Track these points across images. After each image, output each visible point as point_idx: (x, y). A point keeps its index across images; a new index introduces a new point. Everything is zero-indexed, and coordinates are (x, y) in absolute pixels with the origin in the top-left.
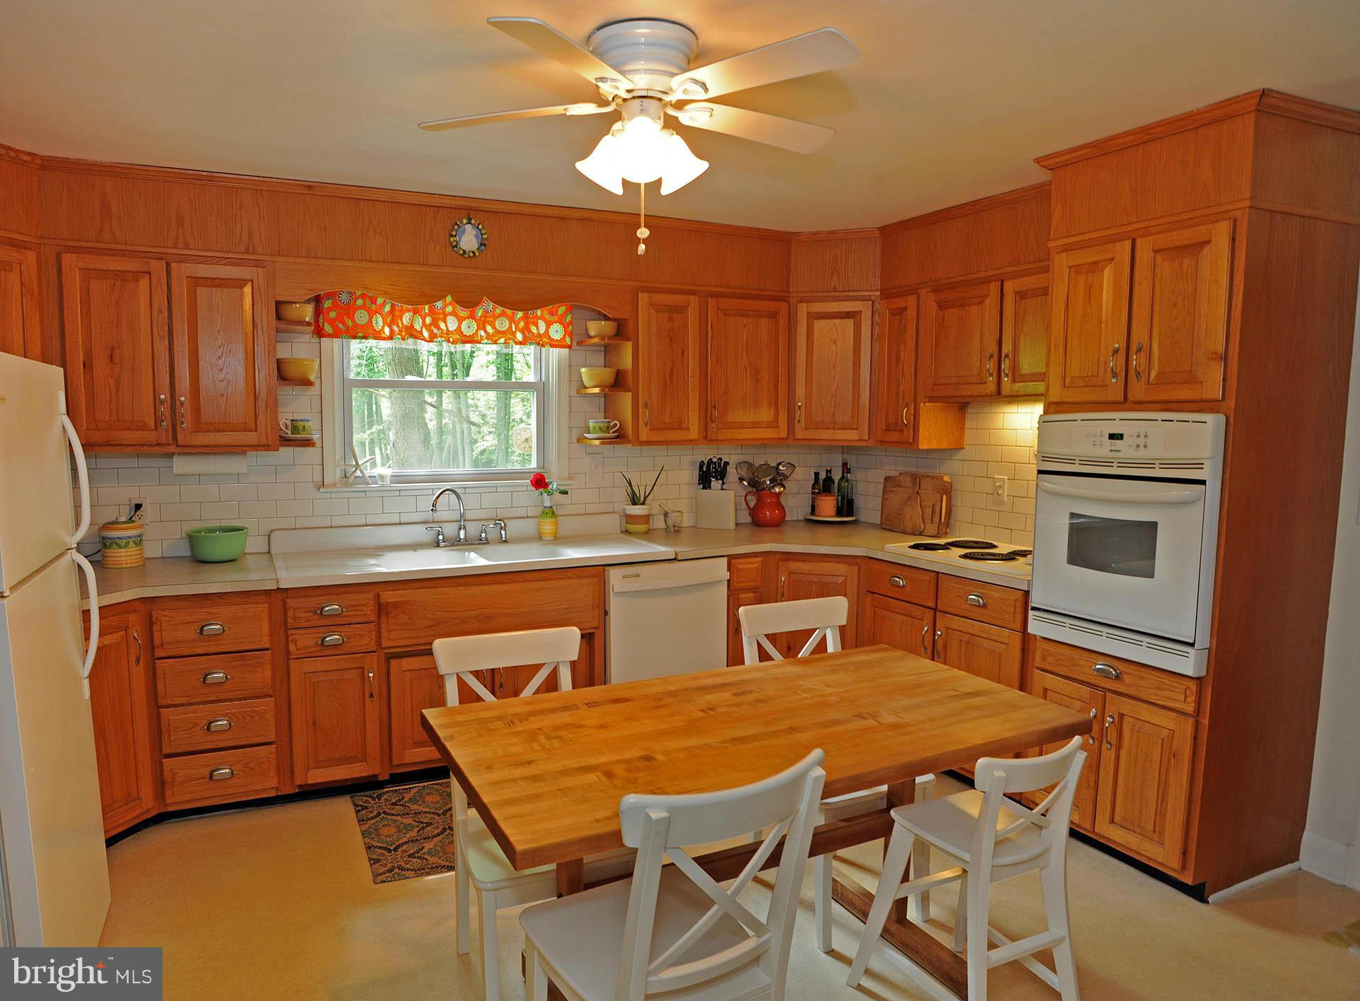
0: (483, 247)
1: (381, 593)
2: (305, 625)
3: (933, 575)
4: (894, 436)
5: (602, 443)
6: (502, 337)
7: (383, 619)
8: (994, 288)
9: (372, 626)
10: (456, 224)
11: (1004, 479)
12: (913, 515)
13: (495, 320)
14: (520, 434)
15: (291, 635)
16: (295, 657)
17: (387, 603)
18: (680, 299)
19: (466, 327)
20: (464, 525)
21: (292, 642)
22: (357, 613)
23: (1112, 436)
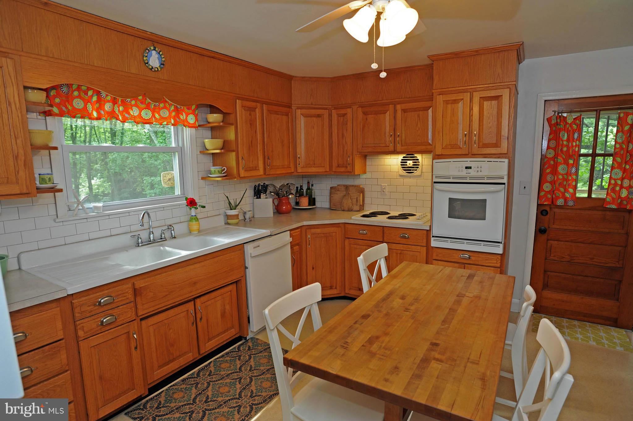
0: (162, 66)
1: (135, 282)
2: (88, 315)
3: (382, 228)
4: (342, 169)
5: (223, 179)
6: (165, 121)
7: (138, 299)
8: (391, 107)
9: (132, 304)
10: (147, 49)
11: (386, 186)
12: (347, 203)
13: (160, 111)
14: (165, 176)
15: (79, 324)
16: (83, 338)
17: (140, 288)
18: (253, 104)
19: (145, 114)
20: (152, 232)
21: (80, 329)
22: (123, 298)
23: (466, 168)
